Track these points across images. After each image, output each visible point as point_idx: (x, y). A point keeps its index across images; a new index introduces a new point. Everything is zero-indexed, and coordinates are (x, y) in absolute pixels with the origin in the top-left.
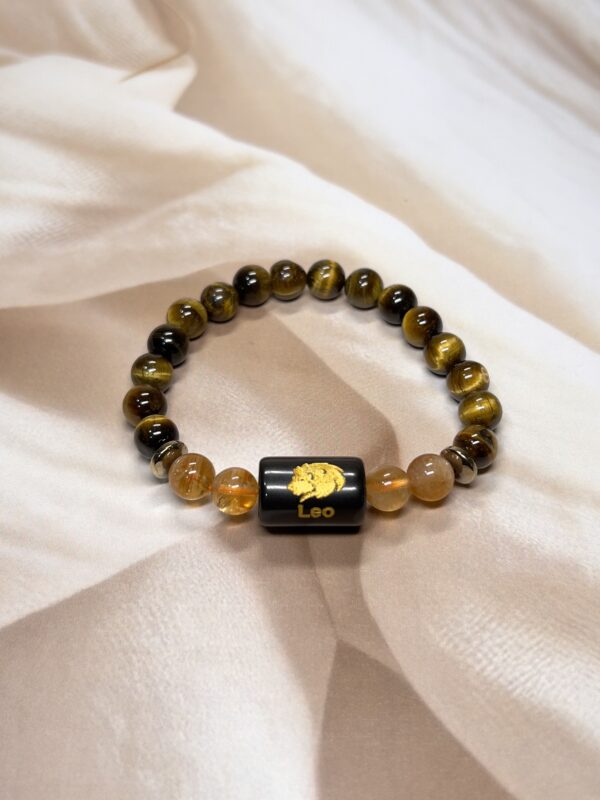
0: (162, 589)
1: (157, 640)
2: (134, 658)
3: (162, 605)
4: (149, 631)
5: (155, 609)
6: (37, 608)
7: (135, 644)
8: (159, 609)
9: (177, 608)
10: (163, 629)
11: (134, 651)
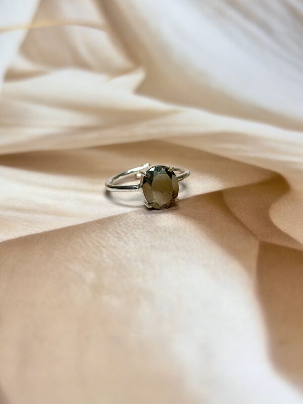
0: (125, 225)
1: (122, 243)
2: (104, 250)
3: (125, 230)
4: (116, 240)
5: (120, 232)
6: (34, 232)
7: (105, 244)
8: (123, 232)
9: (136, 231)
10: (125, 238)
11: (104, 247)
